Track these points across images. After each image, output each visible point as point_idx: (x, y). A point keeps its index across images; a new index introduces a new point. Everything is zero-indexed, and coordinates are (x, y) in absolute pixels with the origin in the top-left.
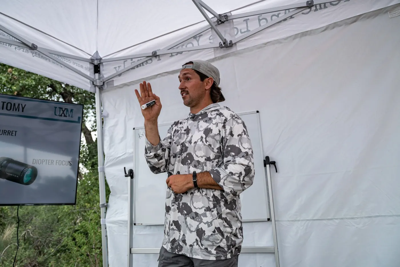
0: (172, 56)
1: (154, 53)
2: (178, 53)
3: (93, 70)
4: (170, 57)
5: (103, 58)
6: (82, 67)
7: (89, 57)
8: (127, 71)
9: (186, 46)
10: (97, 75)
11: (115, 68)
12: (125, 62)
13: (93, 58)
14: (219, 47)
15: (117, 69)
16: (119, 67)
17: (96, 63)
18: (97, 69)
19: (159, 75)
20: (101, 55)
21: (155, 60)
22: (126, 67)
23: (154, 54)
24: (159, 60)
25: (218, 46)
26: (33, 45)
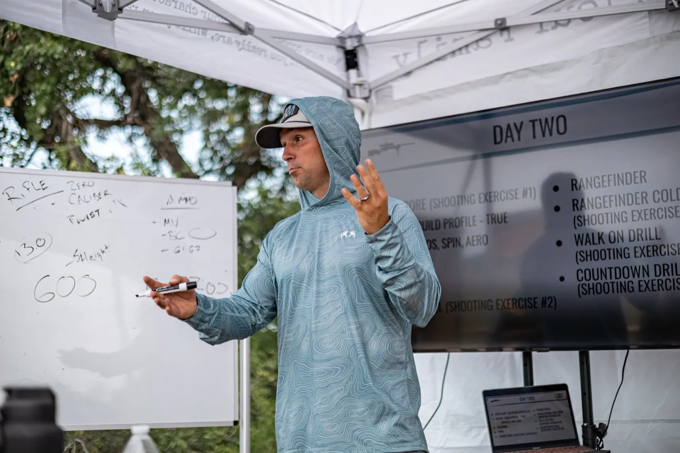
0: (542, 30)
1: (499, 22)
2: (557, 23)
3: (342, 64)
4: (538, 35)
5: (367, 35)
6: (321, 57)
7: (335, 34)
8: (427, 64)
9: (579, 8)
10: (353, 72)
11: (396, 57)
12: (422, 45)
13: (342, 35)
14: (666, 8)
15: (401, 58)
16: (405, 55)
17: (350, 45)
18: (351, 60)
19: (508, 76)
20: (362, 29)
21: (498, 40)
22: (423, 54)
23: (501, 24)
24: (510, 40)
25: (664, 7)
26: (247, 24)
